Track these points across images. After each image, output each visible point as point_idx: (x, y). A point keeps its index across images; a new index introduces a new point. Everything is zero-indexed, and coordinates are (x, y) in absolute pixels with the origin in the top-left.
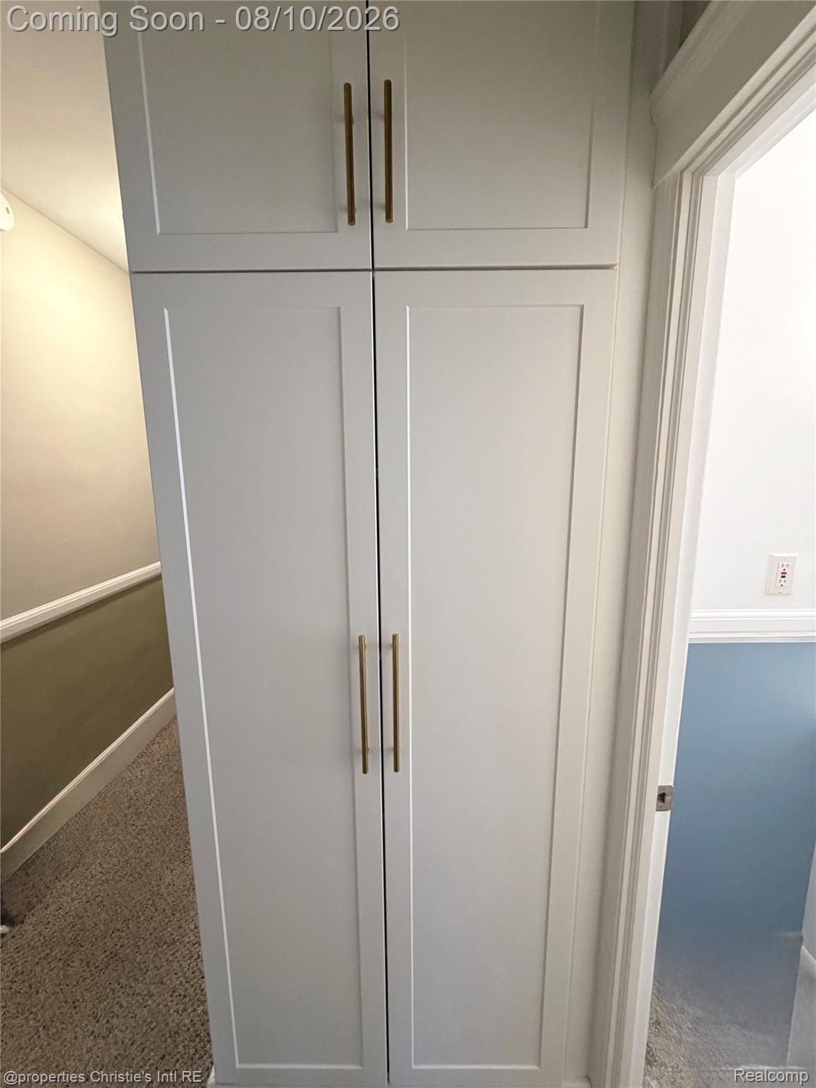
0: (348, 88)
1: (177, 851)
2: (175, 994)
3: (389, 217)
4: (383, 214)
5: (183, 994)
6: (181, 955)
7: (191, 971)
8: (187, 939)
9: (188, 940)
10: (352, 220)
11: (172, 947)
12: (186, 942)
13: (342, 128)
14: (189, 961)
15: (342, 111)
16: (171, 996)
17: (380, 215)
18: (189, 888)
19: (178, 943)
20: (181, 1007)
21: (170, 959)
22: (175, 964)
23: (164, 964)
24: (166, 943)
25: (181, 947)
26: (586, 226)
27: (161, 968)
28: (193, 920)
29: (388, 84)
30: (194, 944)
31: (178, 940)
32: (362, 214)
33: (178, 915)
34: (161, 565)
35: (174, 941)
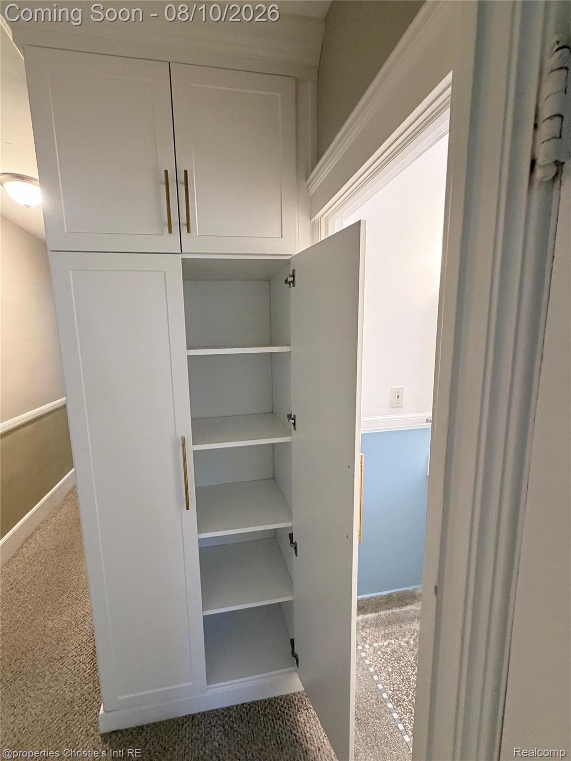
0: (166, 172)
1: (54, 609)
2: (67, 684)
3: (189, 231)
4: (186, 228)
5: (72, 682)
6: (68, 664)
7: (76, 670)
8: (70, 655)
9: (72, 655)
10: (170, 231)
11: (60, 661)
12: (70, 656)
13: (164, 187)
14: (74, 666)
15: (164, 180)
16: (65, 685)
17: (184, 229)
18: (67, 628)
19: (64, 658)
20: (72, 689)
21: (61, 667)
22: (64, 669)
23: (57, 670)
24: (55, 660)
25: (67, 659)
26: (282, 237)
27: (55, 672)
28: (73, 644)
29: (186, 172)
30: (76, 657)
31: (64, 656)
32: (175, 228)
33: (61, 643)
34: (66, 398)
35: (61, 658)
